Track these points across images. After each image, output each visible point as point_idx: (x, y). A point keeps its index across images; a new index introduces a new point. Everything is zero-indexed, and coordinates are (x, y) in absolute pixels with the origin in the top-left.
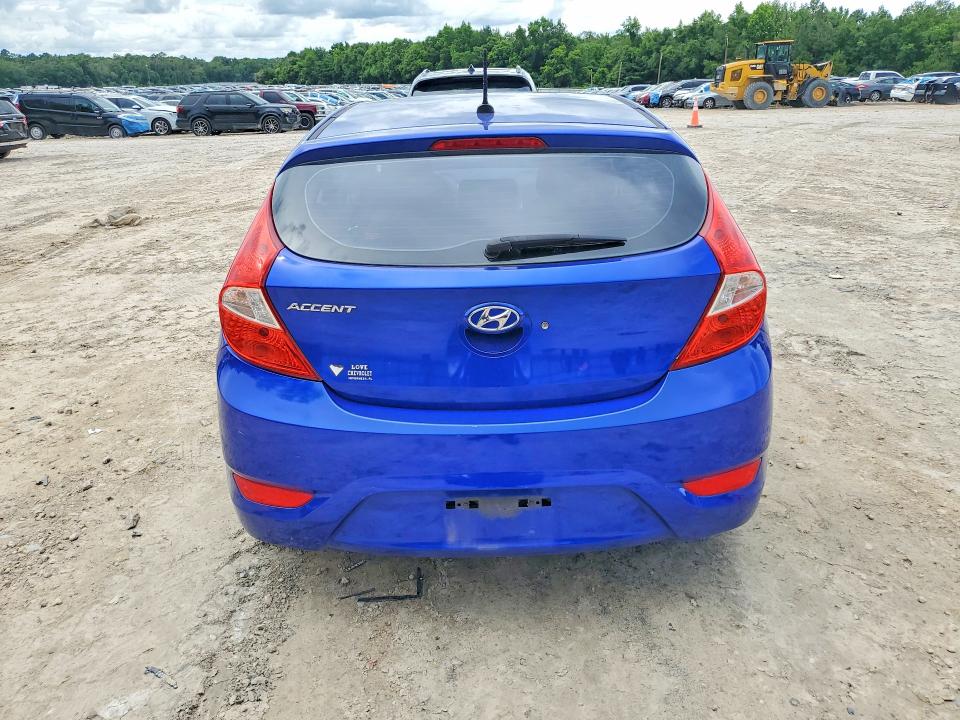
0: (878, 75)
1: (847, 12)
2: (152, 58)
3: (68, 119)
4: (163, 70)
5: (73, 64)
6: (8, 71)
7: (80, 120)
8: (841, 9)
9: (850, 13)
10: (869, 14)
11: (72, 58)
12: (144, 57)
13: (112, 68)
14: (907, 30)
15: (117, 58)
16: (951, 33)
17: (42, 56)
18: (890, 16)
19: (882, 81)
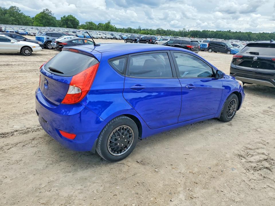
2: (271, 34)
3: (218, 48)
4: (273, 37)
5: (246, 35)
6: (229, 35)
7: (221, 49)
11: (247, 33)
12: (268, 33)
13: (257, 36)
15: (260, 33)
17: (239, 32)
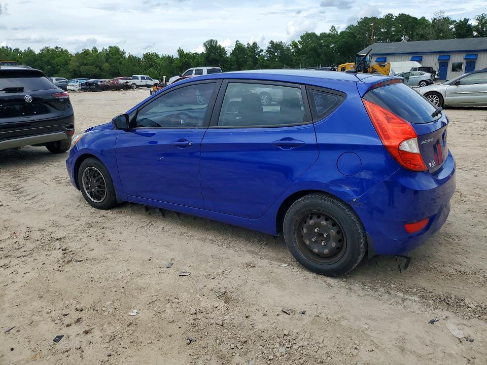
0: (57, 80)
1: (11, 49)
8: (7, 47)
9: (13, 49)
10: (23, 51)
14: (45, 59)
16: (67, 62)
18: (34, 53)
19: (61, 82)
